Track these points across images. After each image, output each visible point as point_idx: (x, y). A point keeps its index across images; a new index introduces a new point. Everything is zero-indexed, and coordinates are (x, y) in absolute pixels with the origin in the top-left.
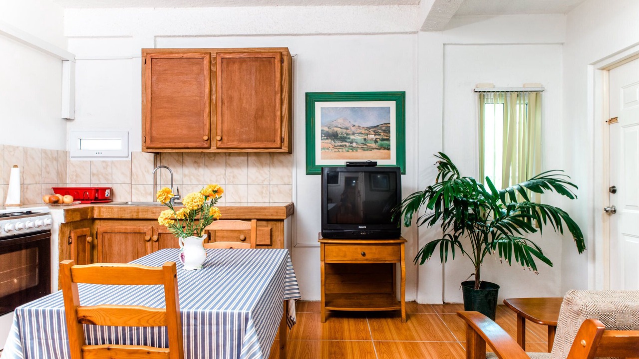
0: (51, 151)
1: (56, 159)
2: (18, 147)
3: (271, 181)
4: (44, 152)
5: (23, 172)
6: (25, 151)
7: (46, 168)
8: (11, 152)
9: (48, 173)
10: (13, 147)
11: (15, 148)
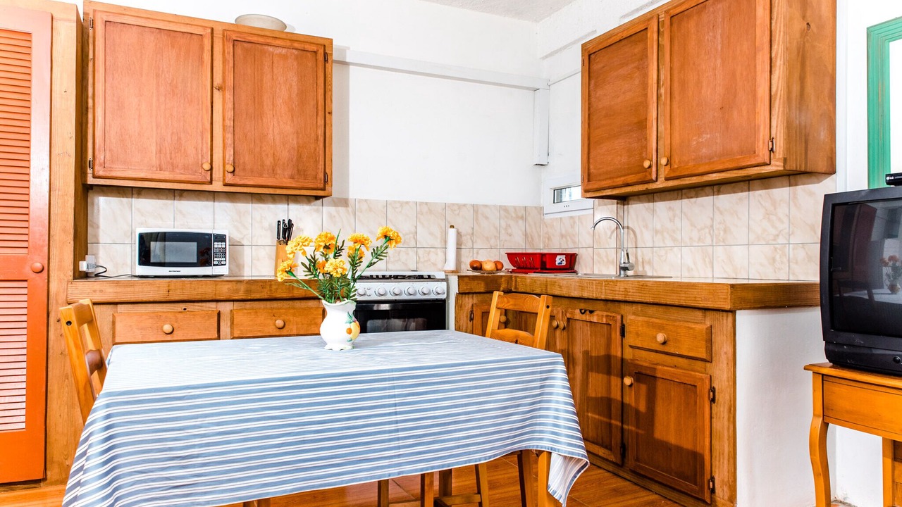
0: (515, 208)
1: (524, 218)
2: (465, 205)
3: (791, 237)
4: (504, 209)
5: (473, 234)
6: (475, 208)
7: (506, 229)
8: (455, 210)
9: (510, 235)
10: (457, 204)
11: (460, 206)
